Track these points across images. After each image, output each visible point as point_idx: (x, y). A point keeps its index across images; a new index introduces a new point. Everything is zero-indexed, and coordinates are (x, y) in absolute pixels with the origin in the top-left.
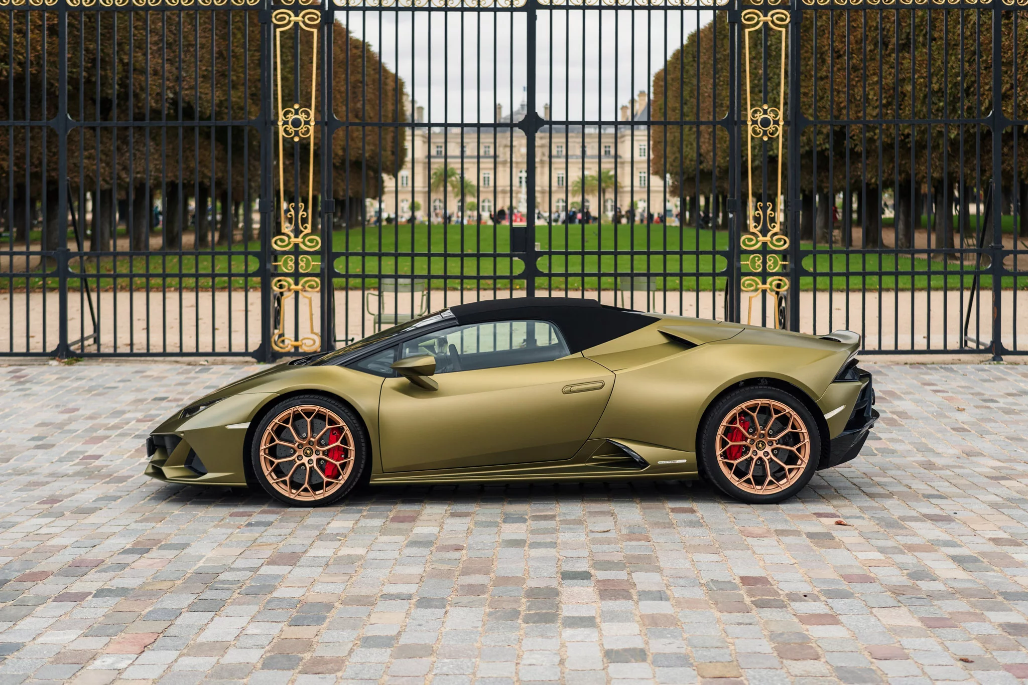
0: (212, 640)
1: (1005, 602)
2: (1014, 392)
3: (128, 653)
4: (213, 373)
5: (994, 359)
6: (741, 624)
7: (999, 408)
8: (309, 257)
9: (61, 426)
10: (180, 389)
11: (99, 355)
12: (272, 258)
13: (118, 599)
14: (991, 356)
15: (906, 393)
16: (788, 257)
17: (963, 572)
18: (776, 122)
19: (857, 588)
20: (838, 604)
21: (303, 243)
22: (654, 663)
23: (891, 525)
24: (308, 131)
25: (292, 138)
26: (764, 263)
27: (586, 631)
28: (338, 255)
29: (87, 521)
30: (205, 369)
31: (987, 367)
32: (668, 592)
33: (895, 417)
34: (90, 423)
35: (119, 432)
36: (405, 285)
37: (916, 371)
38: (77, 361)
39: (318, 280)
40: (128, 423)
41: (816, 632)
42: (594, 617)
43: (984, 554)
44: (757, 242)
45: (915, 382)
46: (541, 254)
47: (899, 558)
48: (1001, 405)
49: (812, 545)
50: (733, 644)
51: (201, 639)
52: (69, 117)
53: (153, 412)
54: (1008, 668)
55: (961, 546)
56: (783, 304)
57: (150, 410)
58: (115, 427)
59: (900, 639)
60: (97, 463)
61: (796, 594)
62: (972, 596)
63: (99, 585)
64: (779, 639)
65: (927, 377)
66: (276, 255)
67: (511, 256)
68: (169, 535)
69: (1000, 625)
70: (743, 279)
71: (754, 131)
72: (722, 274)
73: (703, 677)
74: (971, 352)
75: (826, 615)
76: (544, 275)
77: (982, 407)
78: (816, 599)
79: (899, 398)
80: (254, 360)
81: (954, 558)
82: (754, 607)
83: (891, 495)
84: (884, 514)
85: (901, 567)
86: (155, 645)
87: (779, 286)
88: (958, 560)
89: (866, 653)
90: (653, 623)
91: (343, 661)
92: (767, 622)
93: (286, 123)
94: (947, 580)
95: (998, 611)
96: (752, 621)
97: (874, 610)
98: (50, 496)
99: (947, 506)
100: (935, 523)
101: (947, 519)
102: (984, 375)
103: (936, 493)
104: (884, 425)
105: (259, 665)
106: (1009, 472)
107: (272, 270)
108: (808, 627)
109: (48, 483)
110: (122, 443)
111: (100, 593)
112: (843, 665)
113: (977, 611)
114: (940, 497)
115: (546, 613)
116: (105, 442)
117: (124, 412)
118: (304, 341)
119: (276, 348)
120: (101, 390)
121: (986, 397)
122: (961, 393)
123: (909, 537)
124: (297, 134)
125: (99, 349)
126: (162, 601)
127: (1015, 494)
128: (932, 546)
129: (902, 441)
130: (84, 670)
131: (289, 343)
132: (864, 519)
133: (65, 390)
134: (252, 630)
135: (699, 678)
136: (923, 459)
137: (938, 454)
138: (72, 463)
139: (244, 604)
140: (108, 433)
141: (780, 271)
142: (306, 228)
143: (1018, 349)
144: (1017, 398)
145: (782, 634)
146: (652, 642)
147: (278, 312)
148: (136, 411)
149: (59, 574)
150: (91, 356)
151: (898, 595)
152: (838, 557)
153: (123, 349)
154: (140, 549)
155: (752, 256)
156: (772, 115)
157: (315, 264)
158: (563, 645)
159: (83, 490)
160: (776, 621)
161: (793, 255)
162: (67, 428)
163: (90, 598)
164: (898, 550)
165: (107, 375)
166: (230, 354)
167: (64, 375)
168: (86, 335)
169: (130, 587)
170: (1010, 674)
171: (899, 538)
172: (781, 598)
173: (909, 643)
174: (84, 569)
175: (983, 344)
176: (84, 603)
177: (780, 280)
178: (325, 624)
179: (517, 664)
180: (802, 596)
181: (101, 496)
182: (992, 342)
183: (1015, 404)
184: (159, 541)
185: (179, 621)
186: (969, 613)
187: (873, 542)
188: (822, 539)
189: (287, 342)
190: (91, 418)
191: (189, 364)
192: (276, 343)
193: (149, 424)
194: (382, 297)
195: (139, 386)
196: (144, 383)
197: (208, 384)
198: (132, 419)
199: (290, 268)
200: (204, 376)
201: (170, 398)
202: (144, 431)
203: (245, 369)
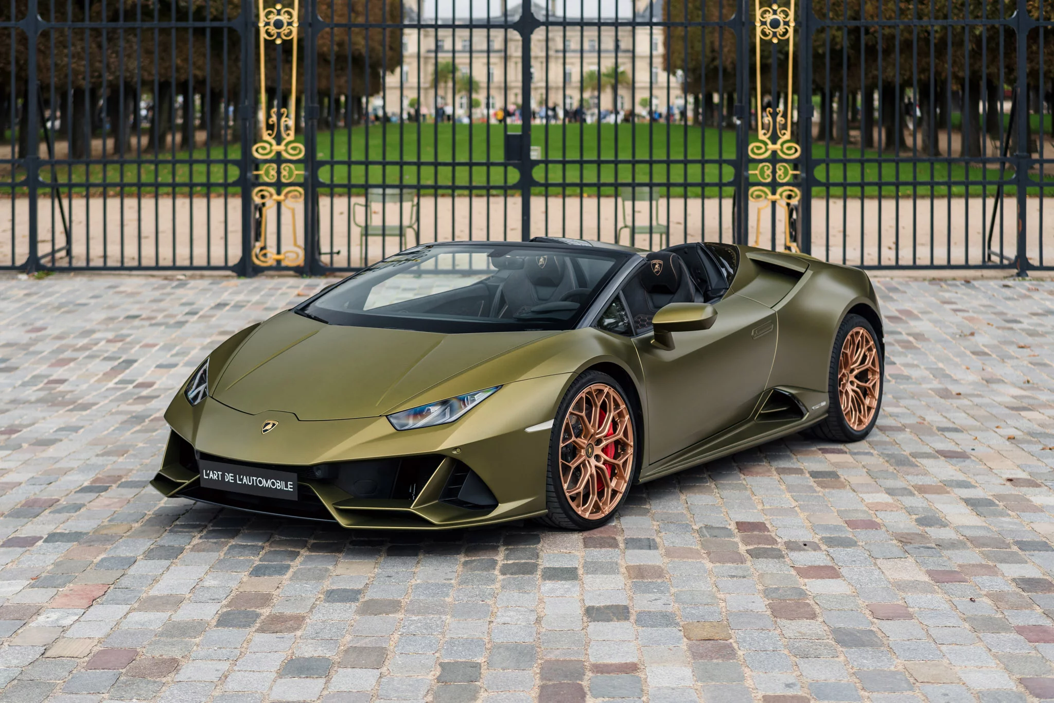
0: (166, 593)
1: (1020, 552)
2: (1040, 311)
3: (75, 607)
4: (192, 288)
5: (1018, 275)
6: (733, 576)
7: (1023, 330)
8: (292, 166)
9: (25, 347)
10: (155, 306)
11: (70, 269)
12: (253, 167)
13: (69, 545)
14: (1015, 271)
15: (925, 313)
16: (800, 166)
17: (976, 518)
18: (786, 23)
19: (862, 536)
20: (840, 553)
21: (286, 151)
22: (638, 621)
23: (901, 462)
24: (290, 33)
25: (275, 40)
26: (774, 172)
27: (567, 584)
28: (323, 163)
29: (44, 455)
30: (182, 285)
31: (1010, 282)
32: (658, 540)
33: (911, 339)
34: (58, 344)
35: (87, 353)
36: (393, 195)
37: (935, 288)
38: (48, 274)
39: (301, 190)
40: (96, 344)
41: (815, 586)
42: (576, 568)
43: (1000, 497)
44: (767, 150)
45: (933, 300)
46: (537, 162)
47: (908, 501)
48: (1025, 326)
49: (815, 485)
50: (725, 601)
51: (154, 592)
52: (39, 18)
53: (125, 332)
54: (1020, 630)
55: (975, 487)
56: (794, 216)
57: (122, 329)
58: (84, 348)
59: (904, 595)
60: (62, 388)
61: (795, 542)
62: (984, 545)
63: (50, 528)
64: (774, 595)
65: (947, 295)
66: (257, 164)
67: (505, 165)
68: (131, 470)
69: (1014, 580)
70: (752, 189)
71: (764, 33)
72: (729, 184)
73: (689, 639)
74: (995, 267)
75: (826, 567)
76: (541, 185)
77: (1004, 328)
78: (816, 548)
79: (916, 318)
80: (234, 274)
81: (968, 502)
82: (749, 557)
83: (901, 429)
84: (894, 450)
85: (910, 511)
86: (105, 597)
87: (789, 197)
88: (971, 503)
89: (867, 612)
90: (639, 573)
91: (304, 617)
92: (761, 576)
93: (267, 24)
94: (958, 527)
95: (1012, 563)
96: (745, 574)
97: (878, 562)
98: (9, 426)
99: (963, 442)
100: (948, 460)
101: (961, 456)
102: (1007, 292)
103: (951, 425)
104: (900, 349)
105: (214, 623)
106: (1031, 401)
107: (253, 179)
108: (806, 580)
109: (7, 410)
110: (90, 366)
111: (52, 538)
112: (842, 625)
113: (990, 563)
114: (956, 430)
115: (525, 563)
116: (72, 365)
117: (92, 332)
118: (287, 255)
119: (257, 262)
120: (71, 307)
121: (1009, 317)
122: (982, 313)
123: (920, 477)
124: (279, 35)
125: (70, 262)
126: (116, 548)
127: (1036, 427)
128: (943, 487)
129: (917, 366)
130: (27, 627)
131: (272, 257)
132: (872, 454)
133: (33, 307)
134: (210, 582)
135: (685, 639)
136: (940, 386)
137: (956, 381)
138: (35, 388)
139: (203, 550)
140: (75, 355)
141: (792, 181)
142: (288, 135)
143: (1045, 264)
144: (1044, 318)
145: (778, 589)
146: (638, 596)
147: (259, 223)
148: (107, 330)
149: (10, 515)
150: (62, 270)
151: (906, 543)
152: (842, 499)
153: (96, 262)
154: (98, 488)
155: (761, 165)
156: (782, 15)
157: (299, 173)
158: (541, 601)
159: (44, 418)
160: (772, 574)
161: (804, 163)
162: (32, 349)
163: (40, 543)
164: (907, 492)
165: (78, 290)
166: (209, 268)
167: (34, 289)
168: (57, 247)
169: (84, 531)
170: (1022, 637)
171: (909, 478)
172: (779, 546)
173: (916, 600)
174: (37, 509)
175: (1008, 259)
176: (33, 549)
177: (791, 191)
178: (290, 573)
179: (491, 622)
180: (802, 544)
181: (62, 426)
182: (1017, 257)
183: (1041, 325)
184: (120, 477)
185: (132, 571)
186: (981, 566)
187: (881, 481)
188: (827, 478)
189: (269, 255)
190: (59, 338)
191: (166, 278)
192: (257, 257)
193: (120, 344)
194: (369, 209)
195: (111, 302)
196: (117, 299)
197: (184, 301)
198: (101, 339)
199: (272, 177)
200: (180, 292)
201: (144, 316)
202: (114, 352)
203: (225, 283)
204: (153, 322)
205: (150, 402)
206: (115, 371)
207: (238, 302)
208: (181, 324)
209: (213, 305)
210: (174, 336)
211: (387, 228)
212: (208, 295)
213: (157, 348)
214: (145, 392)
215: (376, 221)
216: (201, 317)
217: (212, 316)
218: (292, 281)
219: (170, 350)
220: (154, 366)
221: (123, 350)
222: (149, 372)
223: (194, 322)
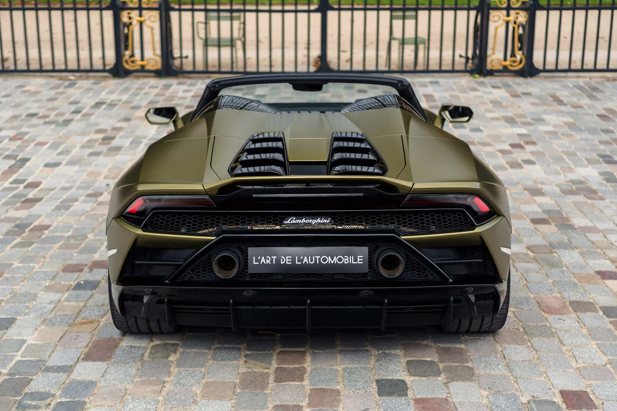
4: (79, 88)
10: (50, 105)
30: (72, 85)
36: (225, 17)
39: (157, 13)
53: (24, 130)
57: (21, 127)
70: (492, 12)
72: (475, 9)
76: (335, 9)
80: (110, 76)
107: (120, 5)
118: (149, 61)
119: (127, 67)
131: (138, 63)
141: (522, 7)
147: (127, 37)
148: (11, 128)
153: (22, 66)
157: (155, 1)
166: (92, 70)
189: (135, 61)
191: (61, 79)
192: (127, 62)
193: (19, 142)
194: (208, 26)
195: (18, 101)
196: (23, 98)
197: (72, 100)
198: (5, 137)
199: (135, 3)
200: (70, 91)
201: (40, 115)
202: (13, 151)
203: (103, 84)
204: (47, 120)
205: (34, 206)
206: (12, 170)
207: (112, 101)
208: (67, 122)
209: (93, 103)
210: (61, 134)
211: (222, 40)
212: (90, 95)
213: (47, 146)
214: (32, 194)
215: (214, 34)
216: (83, 115)
217: (91, 115)
218: (153, 81)
219: (57, 148)
220: (43, 165)
221: (21, 148)
222: (38, 171)
223: (78, 120)
